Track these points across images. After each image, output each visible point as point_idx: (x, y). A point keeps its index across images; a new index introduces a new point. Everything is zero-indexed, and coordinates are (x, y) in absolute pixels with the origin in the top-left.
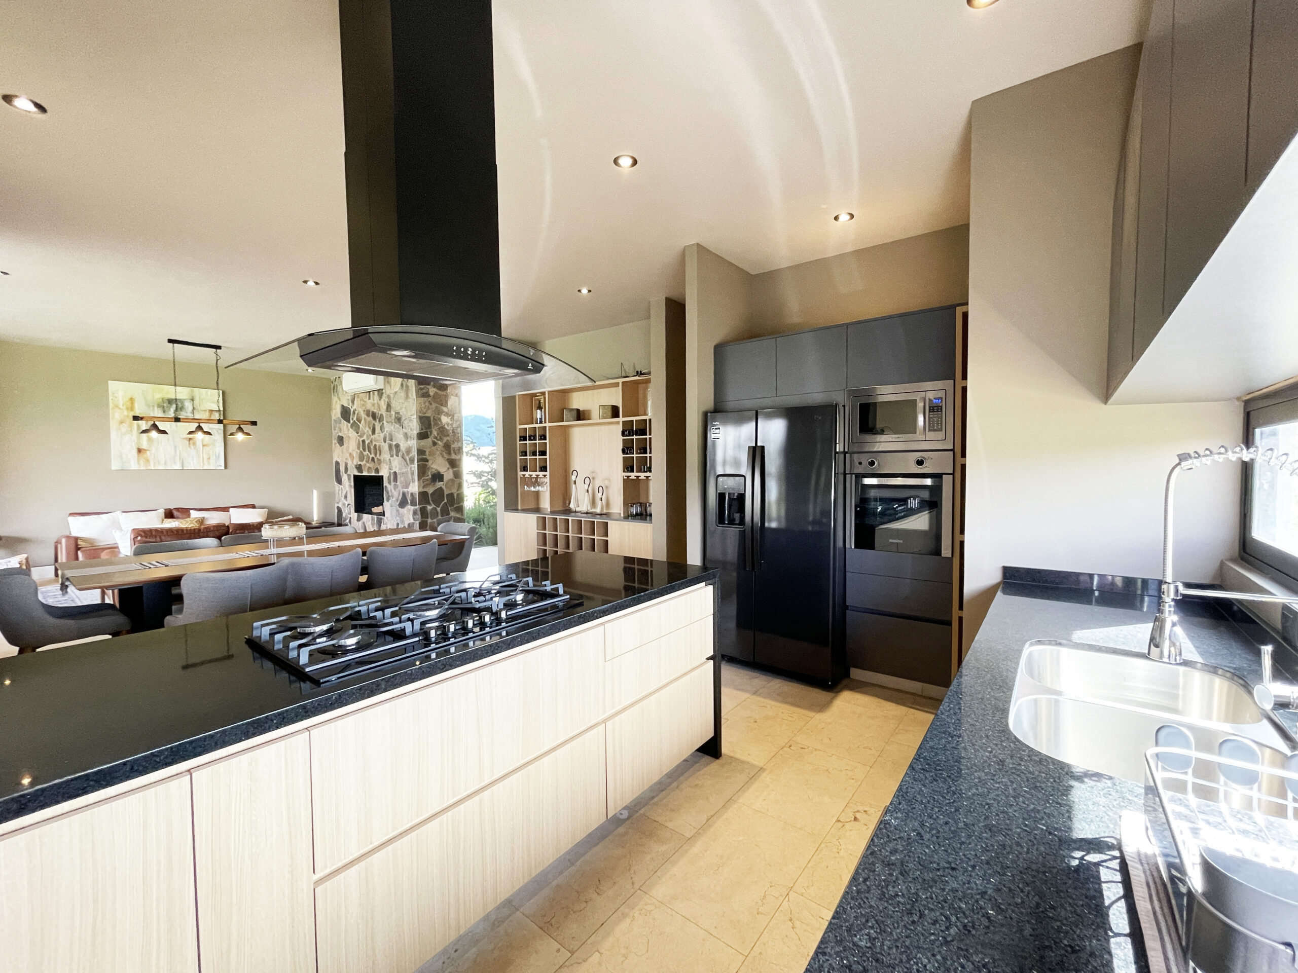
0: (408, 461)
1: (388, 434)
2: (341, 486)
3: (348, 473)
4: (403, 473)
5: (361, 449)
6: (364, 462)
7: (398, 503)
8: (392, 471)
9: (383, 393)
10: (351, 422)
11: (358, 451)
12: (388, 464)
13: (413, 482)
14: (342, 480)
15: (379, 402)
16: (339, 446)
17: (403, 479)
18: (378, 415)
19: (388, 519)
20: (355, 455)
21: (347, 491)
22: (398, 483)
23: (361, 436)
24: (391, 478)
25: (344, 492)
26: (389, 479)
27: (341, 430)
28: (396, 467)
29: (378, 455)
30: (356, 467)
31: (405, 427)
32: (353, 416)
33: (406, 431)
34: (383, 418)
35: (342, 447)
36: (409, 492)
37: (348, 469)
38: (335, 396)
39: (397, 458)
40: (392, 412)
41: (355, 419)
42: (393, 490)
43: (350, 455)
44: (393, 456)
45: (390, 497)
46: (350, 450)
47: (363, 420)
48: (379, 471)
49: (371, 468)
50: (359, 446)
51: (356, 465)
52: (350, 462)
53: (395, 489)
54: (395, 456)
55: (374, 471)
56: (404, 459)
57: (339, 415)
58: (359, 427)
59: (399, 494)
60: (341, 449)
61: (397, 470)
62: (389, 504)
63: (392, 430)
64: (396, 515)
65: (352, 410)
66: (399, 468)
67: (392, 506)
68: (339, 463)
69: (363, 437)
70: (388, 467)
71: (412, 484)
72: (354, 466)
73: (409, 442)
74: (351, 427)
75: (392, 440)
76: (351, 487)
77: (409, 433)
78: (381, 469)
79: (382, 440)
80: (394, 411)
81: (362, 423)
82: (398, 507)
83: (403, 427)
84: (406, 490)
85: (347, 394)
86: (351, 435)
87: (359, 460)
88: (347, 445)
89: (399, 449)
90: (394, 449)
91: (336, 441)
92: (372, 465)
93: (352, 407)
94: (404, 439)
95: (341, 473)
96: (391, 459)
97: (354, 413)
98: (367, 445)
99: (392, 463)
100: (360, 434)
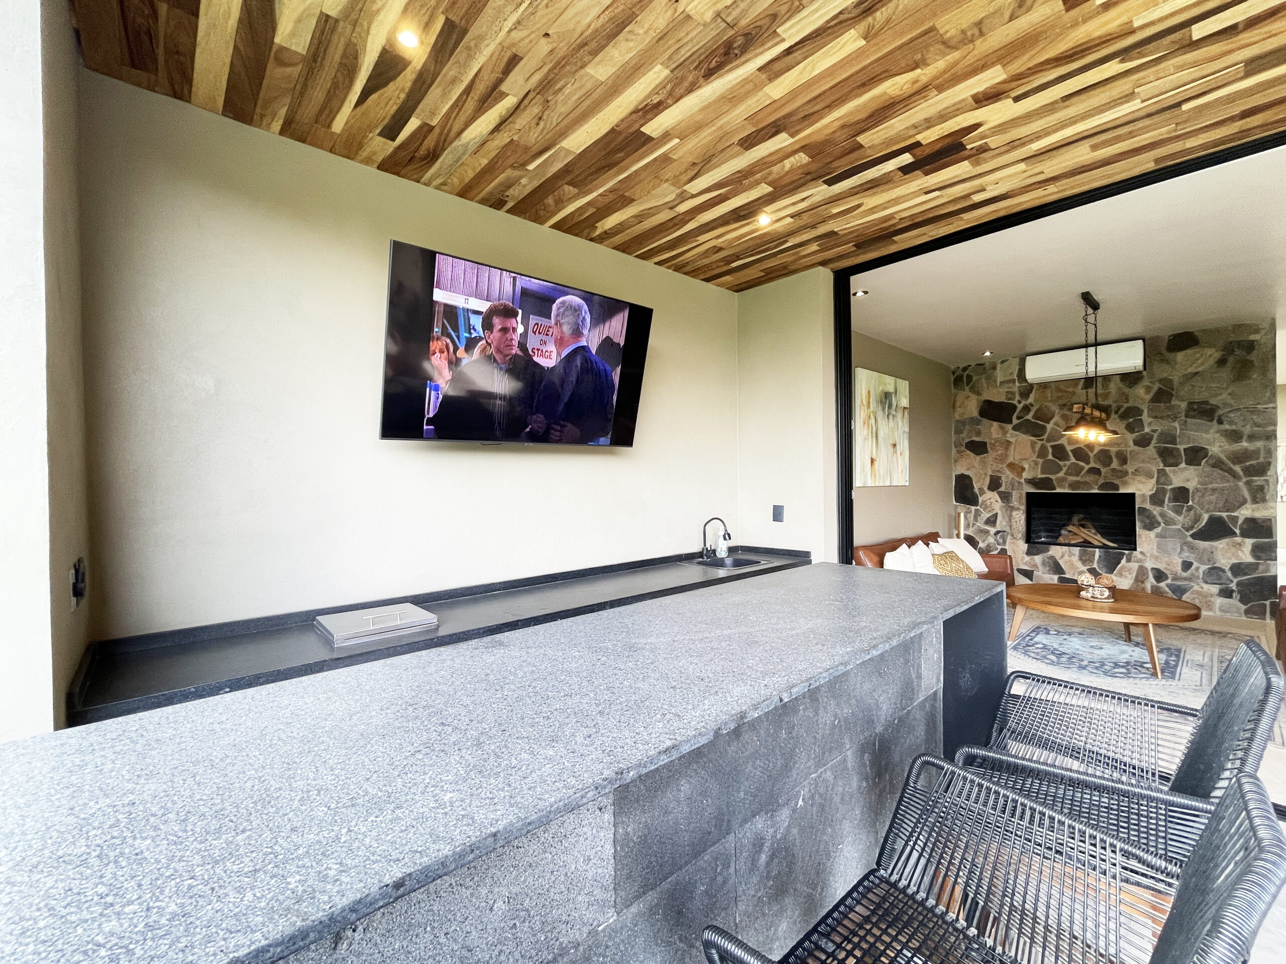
0: (1241, 473)
1: (1155, 436)
2: (973, 508)
3: (1002, 489)
4: (1214, 490)
5: (1050, 457)
6: (1061, 474)
7: (1188, 534)
8: (1170, 487)
9: (1142, 377)
10: (1015, 421)
11: (1041, 461)
12: (1156, 476)
13: (1257, 503)
14: (980, 499)
15: (1127, 390)
16: (972, 455)
17: (1213, 498)
18: (1119, 409)
19: (1148, 555)
20: (1030, 466)
21: (997, 514)
22: (1190, 503)
23: (1048, 441)
24: (1165, 496)
25: (986, 515)
26: (1157, 499)
27: (979, 433)
28: (1188, 481)
29: (1115, 464)
30: (1032, 482)
31: (1231, 423)
32: (1021, 414)
33: (1234, 427)
34: (1139, 412)
35: (982, 456)
36: (1237, 518)
37: (1000, 485)
38: (964, 390)
39: (1192, 467)
40: (1174, 402)
41: (1029, 417)
42: (1172, 514)
43: (1011, 466)
44: (1176, 465)
45: (1159, 524)
46: (1011, 460)
47: (1056, 418)
48: (1116, 487)
49: (1086, 483)
50: (1042, 453)
51: (1034, 479)
52: (1012, 476)
53: (1179, 512)
54: (1183, 465)
55: (1101, 487)
56: (1222, 469)
57: (975, 414)
58: (1044, 428)
59: (1197, 519)
60: (978, 458)
61: (1191, 485)
62: (1152, 534)
63: (1176, 428)
64: (1182, 549)
65: (1020, 406)
66: (1199, 483)
67: (1165, 537)
68: (968, 477)
69: (1056, 441)
70: (1154, 481)
71: (1254, 506)
72: (1023, 481)
73: (1245, 444)
74: (1015, 428)
75: (1174, 442)
76: (1012, 509)
77: (1247, 430)
78: (1125, 484)
79: (1131, 443)
80: (1183, 401)
81: (1052, 422)
82: (1190, 539)
83: (1220, 422)
84: (1224, 515)
85: (1011, 385)
86: (1013, 440)
87: (1042, 473)
88: (999, 453)
89: (1202, 454)
90: (1180, 454)
91: (963, 448)
92: (1090, 478)
93: (1020, 402)
94: (1223, 439)
95: (976, 490)
96: (1167, 469)
97: (1027, 409)
98: (1072, 451)
99: (1171, 475)
100: (1045, 437)
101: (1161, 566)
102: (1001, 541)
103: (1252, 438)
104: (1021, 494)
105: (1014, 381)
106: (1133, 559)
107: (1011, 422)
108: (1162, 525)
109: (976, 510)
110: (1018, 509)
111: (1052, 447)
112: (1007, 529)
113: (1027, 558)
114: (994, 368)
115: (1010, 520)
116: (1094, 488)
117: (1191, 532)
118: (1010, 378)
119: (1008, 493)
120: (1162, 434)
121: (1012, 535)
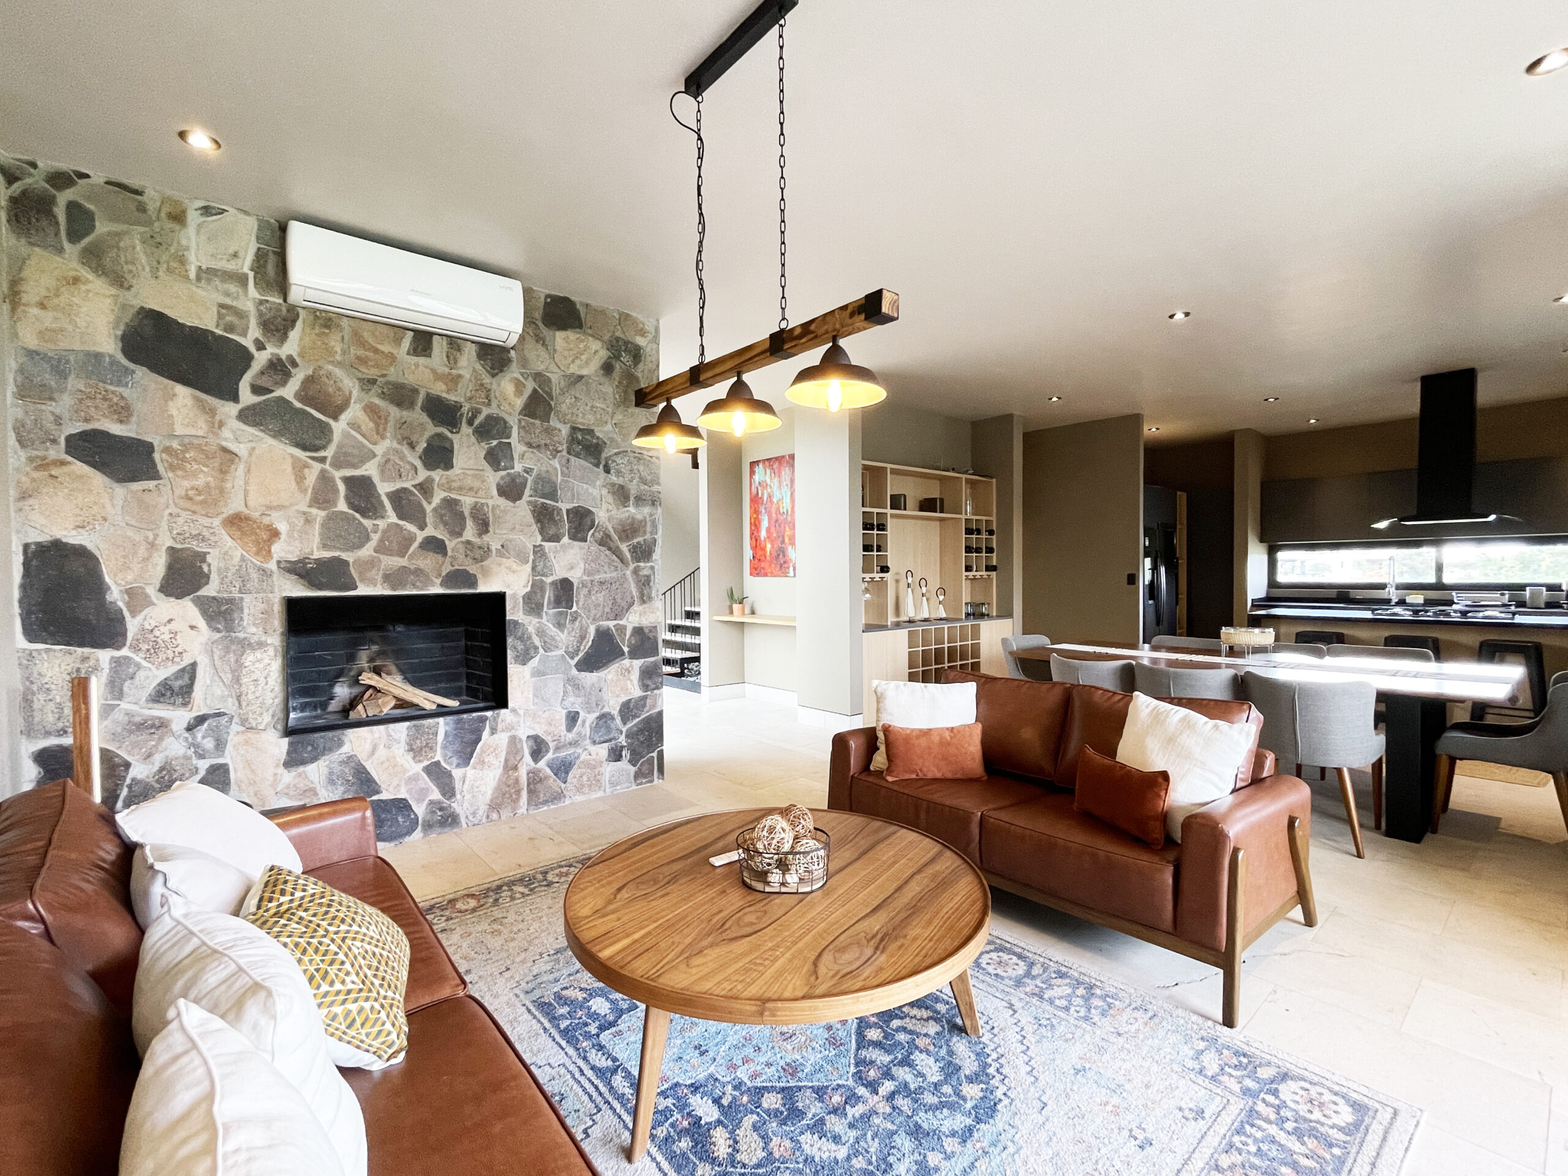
0: (628, 555)
1: (530, 479)
2: (104, 656)
3: (209, 590)
4: (601, 583)
5: (342, 506)
6: (367, 551)
7: (573, 662)
8: (549, 580)
9: (512, 360)
10: (247, 397)
11: (320, 514)
12: (532, 557)
13: (644, 602)
14: (133, 625)
15: (487, 380)
16: (98, 479)
17: (601, 596)
18: (474, 416)
19: (521, 712)
20: (292, 526)
21: (194, 665)
22: (575, 608)
23: (337, 464)
24: (543, 597)
25: (153, 675)
26: (533, 604)
27: (123, 412)
28: (572, 568)
29: (470, 532)
30: (299, 570)
31: (619, 473)
32: (264, 382)
33: (620, 481)
34: (506, 430)
35: (136, 486)
36: (624, 627)
37: (203, 579)
38: (60, 251)
39: (576, 543)
40: (554, 422)
41: (288, 391)
42: (552, 630)
43: (237, 522)
44: (556, 538)
45: (536, 648)
46: (235, 505)
47: (354, 412)
48: (472, 581)
49: (418, 572)
50: (322, 496)
51: (303, 561)
52: (238, 553)
53: (560, 626)
54: (566, 540)
55: (449, 580)
56: (610, 549)
57: (109, 345)
58: (325, 432)
59: (582, 638)
60: (120, 491)
61: (576, 576)
62: (527, 670)
63: (556, 469)
64: (565, 692)
65: (261, 359)
66: (586, 572)
67: (544, 674)
68: (81, 552)
69: (355, 466)
70: (528, 568)
71: (641, 608)
72: (272, 566)
73: (632, 509)
74: (248, 416)
75: (553, 495)
76: (246, 645)
77: (634, 488)
78: (486, 573)
79: (495, 492)
80: (565, 423)
81: (345, 417)
82: (574, 671)
83: (607, 470)
84: (611, 624)
85: (232, 288)
86: (241, 449)
87: (325, 546)
88: (200, 481)
89: (588, 521)
90: (561, 520)
91: (58, 452)
92: (428, 562)
93: (261, 347)
94: (610, 499)
95: (115, 595)
96: (547, 545)
97: (280, 369)
98: (388, 495)
99: (551, 555)
100: (329, 453)
101: (540, 730)
102: (209, 744)
103: (639, 500)
104: (267, 602)
105: (242, 280)
106: (500, 727)
107: (235, 398)
108: (541, 651)
109: (117, 662)
110: (261, 645)
111: (348, 481)
112: (230, 706)
113: (288, 777)
114: (178, 218)
115: (237, 680)
116: (433, 585)
117: (577, 659)
118: (231, 266)
119: (231, 601)
120: (539, 478)
121: (243, 722)
